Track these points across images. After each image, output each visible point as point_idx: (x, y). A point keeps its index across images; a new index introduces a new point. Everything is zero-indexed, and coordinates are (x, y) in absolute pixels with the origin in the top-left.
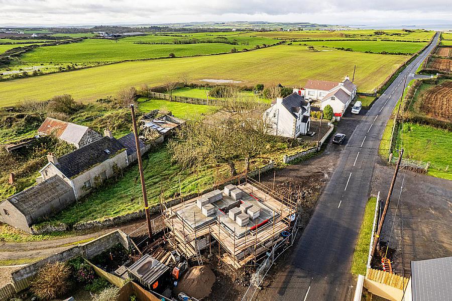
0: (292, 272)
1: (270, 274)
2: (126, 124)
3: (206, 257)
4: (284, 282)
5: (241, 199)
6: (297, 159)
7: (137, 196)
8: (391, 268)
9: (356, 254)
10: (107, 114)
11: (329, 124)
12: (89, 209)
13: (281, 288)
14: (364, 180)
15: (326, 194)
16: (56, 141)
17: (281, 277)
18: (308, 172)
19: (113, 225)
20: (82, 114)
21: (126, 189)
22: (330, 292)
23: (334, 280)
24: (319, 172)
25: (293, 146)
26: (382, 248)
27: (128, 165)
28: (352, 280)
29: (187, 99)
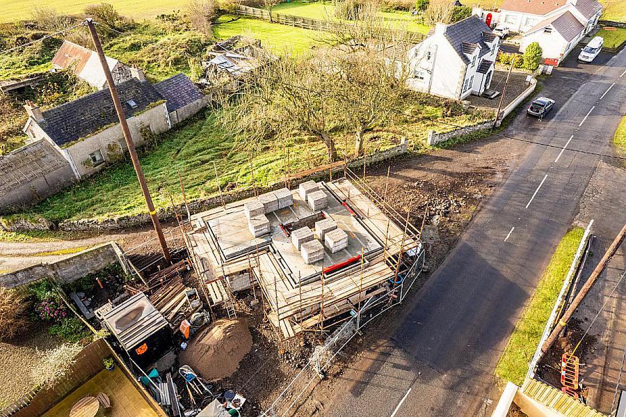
0: (386, 354)
1: (347, 352)
2: (186, 58)
3: (248, 304)
4: (367, 372)
5: (325, 208)
6: (454, 139)
7: (169, 182)
8: (577, 375)
9: (514, 338)
10: (162, 40)
11: (529, 78)
12: (92, 196)
13: (358, 382)
14: (569, 191)
15: (491, 211)
16: (75, 80)
17: (364, 360)
18: (467, 165)
19: (118, 229)
20: (128, 38)
21: (156, 169)
22: (444, 404)
23: (458, 384)
24: (487, 168)
25: (452, 115)
26: (569, 333)
27: (170, 127)
28: (493, 388)
29: (295, 19)
